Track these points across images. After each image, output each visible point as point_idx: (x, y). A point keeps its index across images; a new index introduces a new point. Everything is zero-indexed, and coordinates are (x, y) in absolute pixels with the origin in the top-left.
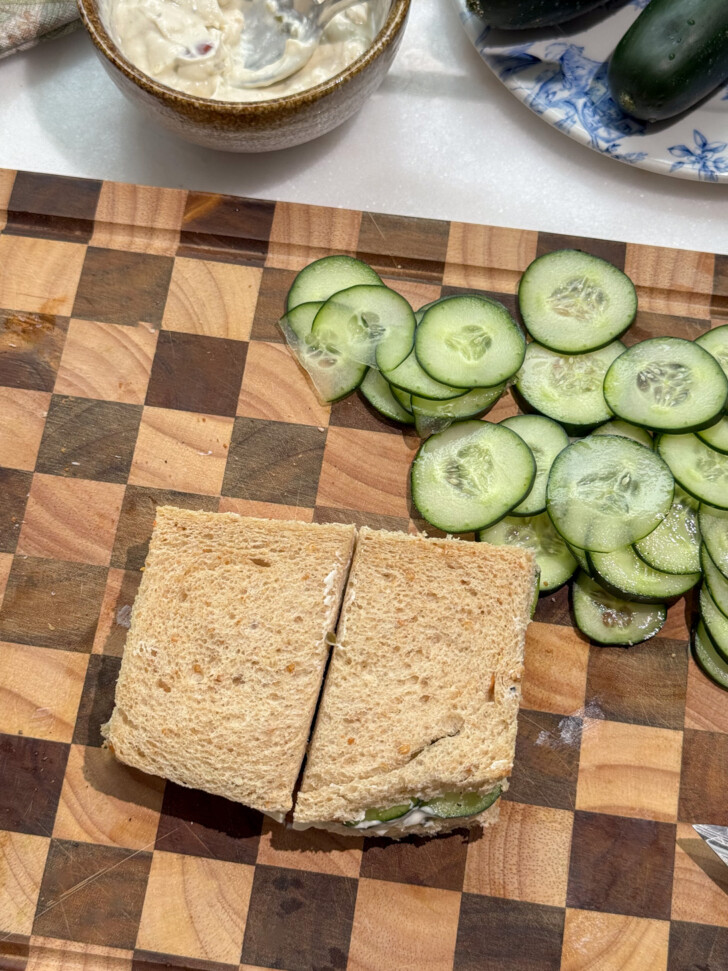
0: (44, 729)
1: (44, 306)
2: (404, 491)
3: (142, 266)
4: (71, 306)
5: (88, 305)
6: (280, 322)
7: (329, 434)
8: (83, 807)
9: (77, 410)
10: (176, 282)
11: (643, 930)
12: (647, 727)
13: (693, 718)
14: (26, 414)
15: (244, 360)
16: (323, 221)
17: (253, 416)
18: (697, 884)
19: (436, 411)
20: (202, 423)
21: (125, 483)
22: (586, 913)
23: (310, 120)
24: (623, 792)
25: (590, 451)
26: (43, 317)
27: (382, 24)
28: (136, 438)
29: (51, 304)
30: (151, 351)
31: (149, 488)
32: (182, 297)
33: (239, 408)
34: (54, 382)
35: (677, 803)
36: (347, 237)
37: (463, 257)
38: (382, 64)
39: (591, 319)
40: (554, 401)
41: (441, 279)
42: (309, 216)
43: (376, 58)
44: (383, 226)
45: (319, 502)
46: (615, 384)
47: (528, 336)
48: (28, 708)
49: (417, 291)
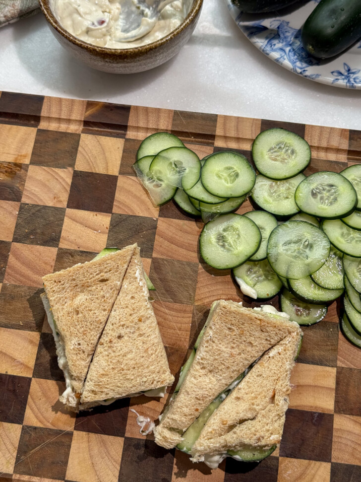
0: (19, 370)
1: (16, 159)
2: (196, 249)
3: (64, 139)
4: (30, 159)
5: (38, 158)
6: (133, 166)
7: (159, 221)
8: (38, 409)
9: (33, 211)
10: (82, 147)
11: (318, 467)
12: (318, 366)
13: (341, 361)
14: (8, 213)
15: (116, 185)
16: (154, 115)
17: (120, 213)
18: (344, 444)
19: (212, 209)
20: (95, 217)
21: (58, 247)
22: (289, 459)
23: (154, 58)
24: (307, 398)
25: (288, 229)
26: (16, 165)
27: (190, 10)
28: (63, 224)
29: (19, 158)
30: (69, 181)
31: (69, 250)
32: (85, 154)
33: (113, 208)
34: (21, 197)
35: (333, 403)
36: (166, 123)
37: (224, 132)
38: (189, 30)
39: (288, 162)
40: (270, 203)
41: (213, 144)
42: (147, 113)
43: (186, 27)
44: (184, 117)
45: (154, 255)
46: (300, 194)
47: (257, 171)
48: (10, 360)
49: (202, 149)
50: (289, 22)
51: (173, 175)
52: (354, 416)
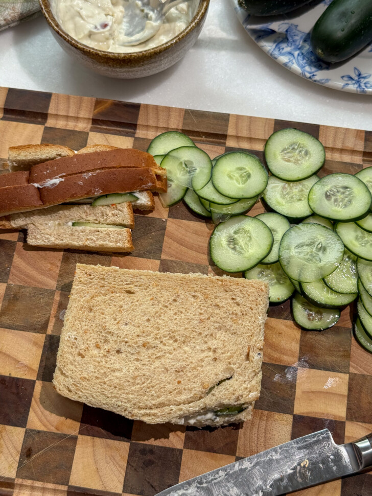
0: (22, 373)
2: (206, 251)
3: (72, 137)
7: (168, 222)
8: (42, 413)
13: (354, 368)
16: (165, 114)
19: (223, 211)
23: (158, 62)
24: (318, 405)
25: (301, 231)
27: (195, 13)
36: (177, 122)
37: (236, 132)
38: (195, 33)
39: (302, 163)
40: (283, 205)
41: (225, 143)
42: (158, 111)
43: (191, 31)
44: (196, 116)
45: (163, 257)
46: (314, 197)
47: (270, 173)
48: (14, 362)
49: (213, 149)
50: (297, 26)
51: (184, 175)
52: (367, 424)
